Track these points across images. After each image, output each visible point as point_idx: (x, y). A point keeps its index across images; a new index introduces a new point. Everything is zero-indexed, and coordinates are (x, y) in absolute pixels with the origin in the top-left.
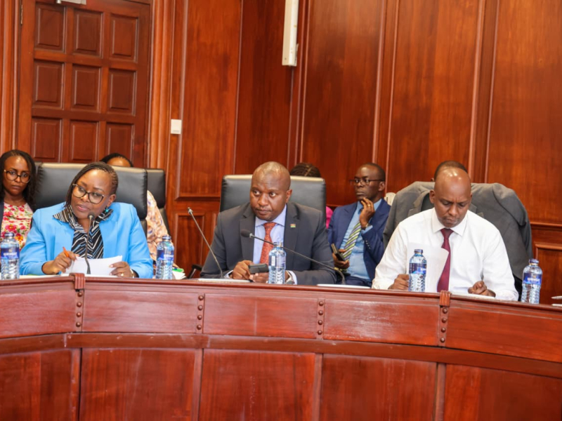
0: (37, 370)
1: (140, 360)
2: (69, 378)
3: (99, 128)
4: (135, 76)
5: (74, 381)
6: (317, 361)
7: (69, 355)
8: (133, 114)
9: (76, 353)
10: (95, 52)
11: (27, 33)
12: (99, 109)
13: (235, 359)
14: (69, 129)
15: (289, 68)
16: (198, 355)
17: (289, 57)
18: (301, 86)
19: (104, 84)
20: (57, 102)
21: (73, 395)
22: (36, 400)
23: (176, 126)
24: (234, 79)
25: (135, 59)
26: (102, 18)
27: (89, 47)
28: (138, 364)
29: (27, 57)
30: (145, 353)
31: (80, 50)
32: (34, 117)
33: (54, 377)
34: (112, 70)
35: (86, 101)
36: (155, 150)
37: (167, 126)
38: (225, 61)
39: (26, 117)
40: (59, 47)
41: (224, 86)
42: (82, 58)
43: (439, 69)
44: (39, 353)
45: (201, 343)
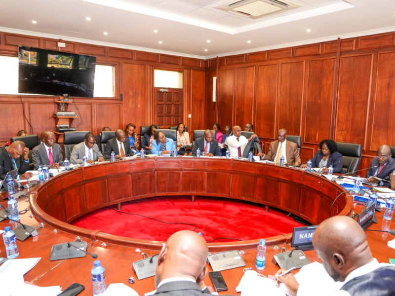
0: (148, 176)
1: (169, 174)
2: (155, 177)
3: (172, 118)
4: (180, 106)
5: (156, 178)
6: (206, 173)
7: (154, 173)
8: (180, 114)
9: (156, 172)
10: (171, 101)
11: (156, 98)
12: (172, 113)
13: (189, 173)
14: (165, 119)
15: (215, 103)
16: (181, 172)
17: (214, 100)
18: (217, 106)
19: (173, 108)
20: (163, 113)
21: (156, 181)
22: (148, 182)
23: (190, 116)
24: (203, 105)
25: (180, 102)
26: (172, 94)
27: (169, 100)
28: (168, 175)
29: (156, 104)
30: (170, 172)
31: (168, 101)
32: (158, 116)
33: (152, 177)
34: (175, 105)
35: (169, 112)
36: (185, 121)
37: (188, 116)
38: (201, 101)
39: (156, 117)
40: (163, 101)
41: (201, 106)
42: (168, 103)
43: (245, 103)
44: (148, 173)
45: (182, 170)
